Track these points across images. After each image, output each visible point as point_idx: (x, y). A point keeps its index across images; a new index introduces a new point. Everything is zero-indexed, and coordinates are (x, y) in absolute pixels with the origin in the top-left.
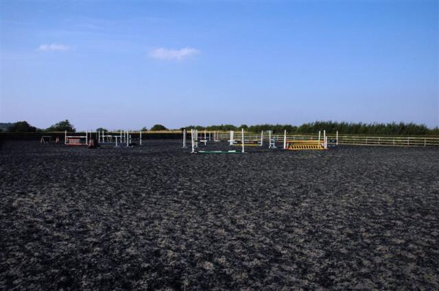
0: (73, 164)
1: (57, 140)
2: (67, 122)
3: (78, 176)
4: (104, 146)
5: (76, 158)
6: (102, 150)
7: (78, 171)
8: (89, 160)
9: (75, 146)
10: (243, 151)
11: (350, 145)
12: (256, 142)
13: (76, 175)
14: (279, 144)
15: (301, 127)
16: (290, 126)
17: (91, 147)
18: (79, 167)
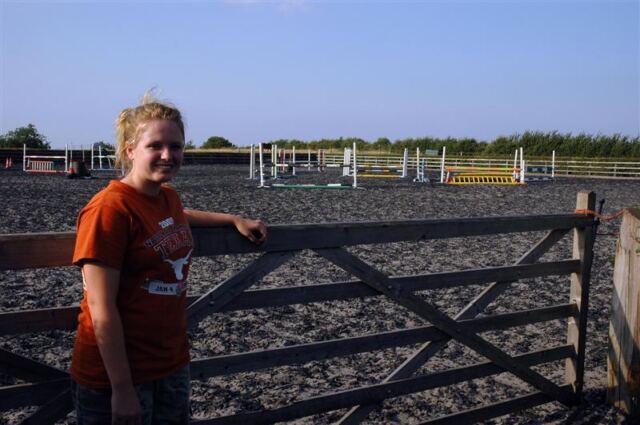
0: (29, 202)
1: (9, 163)
2: (31, 130)
3: (34, 220)
4: (99, 175)
5: (36, 193)
6: (93, 181)
7: (35, 213)
8: (62, 197)
9: (43, 174)
10: (355, 185)
11: (579, 179)
12: (393, 171)
13: (30, 218)
14: (434, 175)
15: (495, 143)
16: (473, 141)
17: (73, 176)
18: (39, 207)
